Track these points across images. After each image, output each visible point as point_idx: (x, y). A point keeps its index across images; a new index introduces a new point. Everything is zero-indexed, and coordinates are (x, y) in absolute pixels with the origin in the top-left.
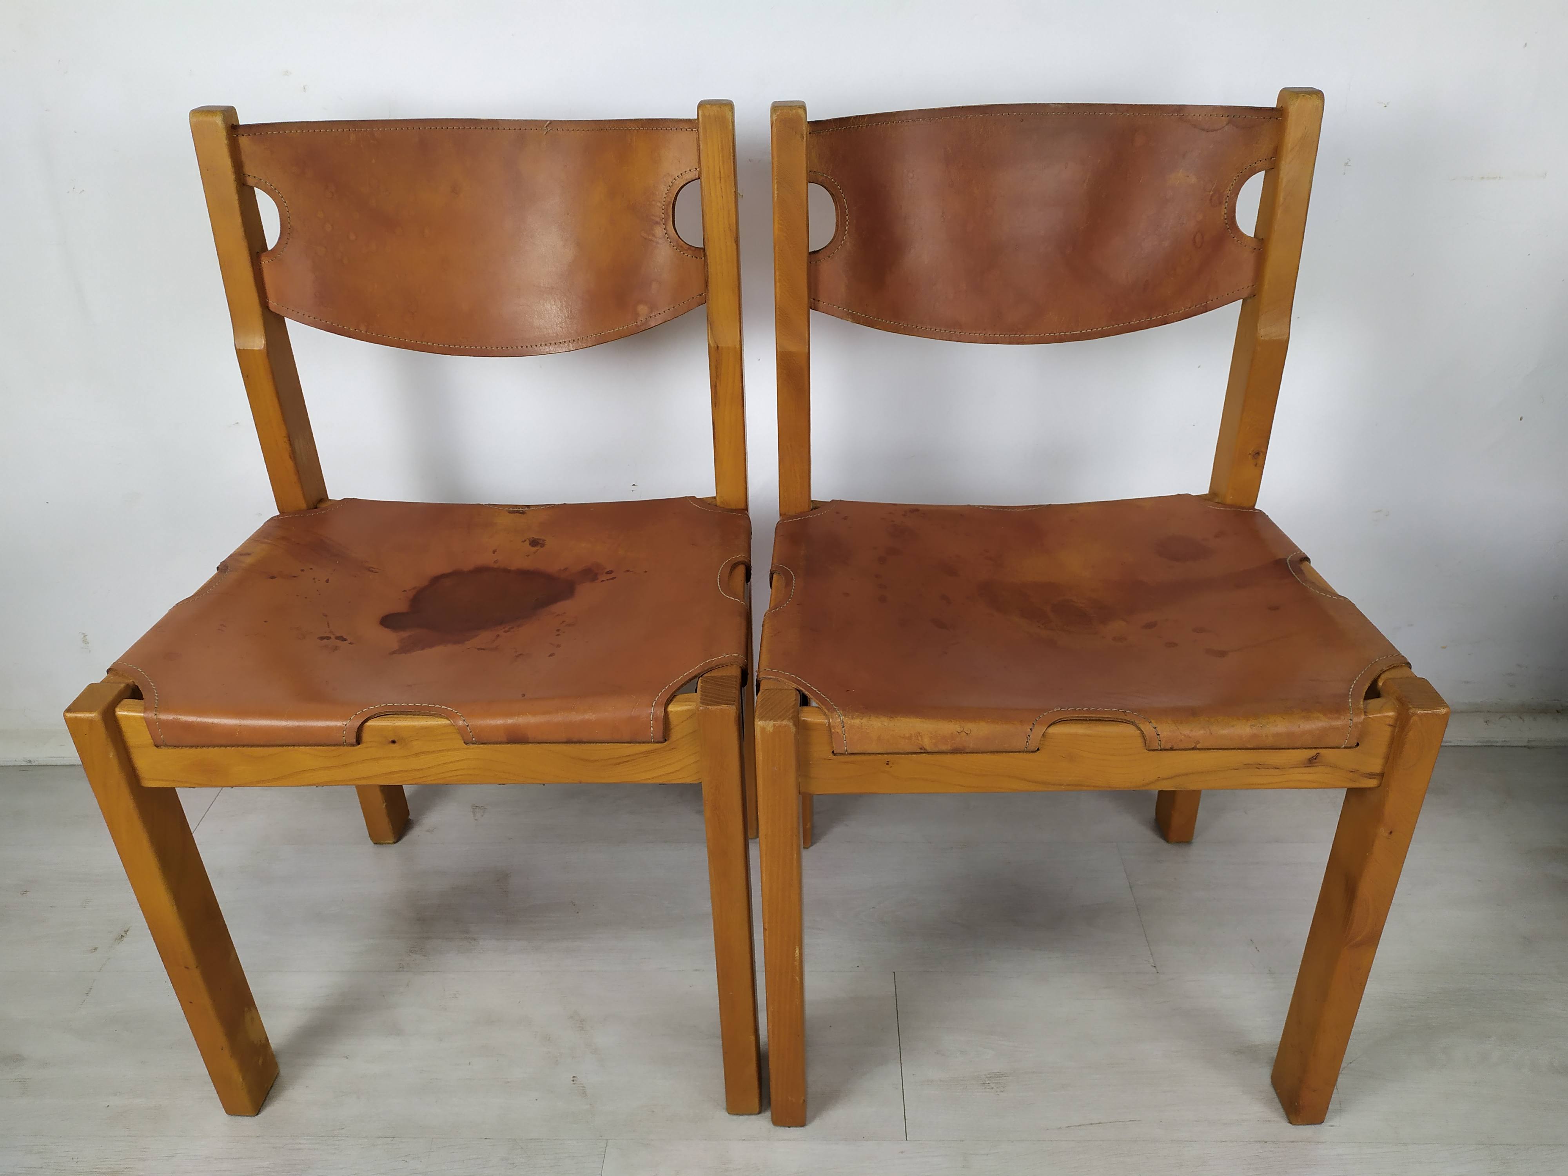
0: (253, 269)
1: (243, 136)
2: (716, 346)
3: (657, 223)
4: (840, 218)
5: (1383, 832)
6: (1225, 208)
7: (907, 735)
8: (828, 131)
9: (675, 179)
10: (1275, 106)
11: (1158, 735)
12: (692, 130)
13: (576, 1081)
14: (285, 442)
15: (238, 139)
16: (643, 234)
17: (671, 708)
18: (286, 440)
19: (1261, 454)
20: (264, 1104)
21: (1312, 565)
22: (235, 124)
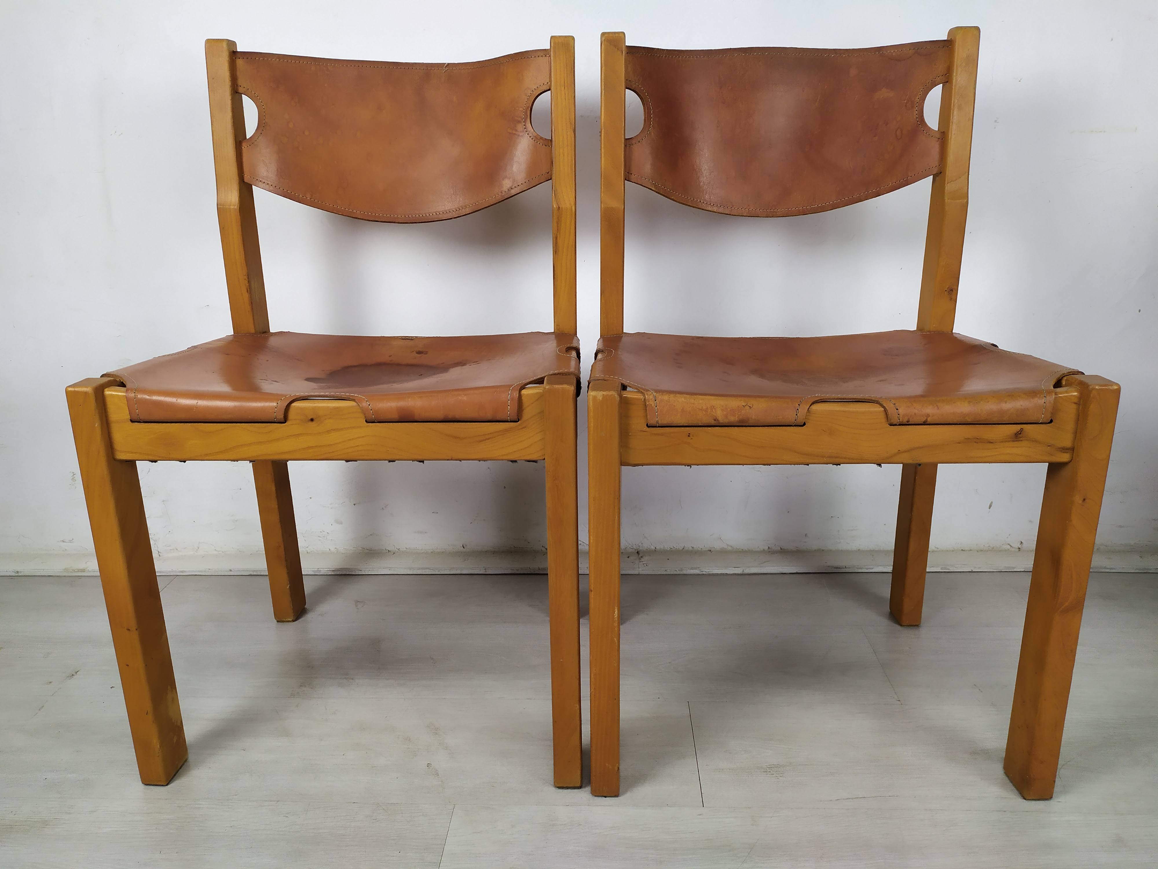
0: (236, 149)
1: (239, 58)
2: (558, 207)
3: (519, 122)
4: (647, 116)
5: (1078, 499)
6: (916, 110)
7: (704, 408)
8: (639, 54)
9: (533, 91)
10: (946, 39)
11: (897, 409)
12: (546, 56)
13: (431, 766)
14: (245, 279)
15: (236, 60)
16: (509, 131)
17: (524, 392)
18: (246, 277)
19: (954, 290)
20: (174, 779)
21: (999, 348)
22: (234, 51)
